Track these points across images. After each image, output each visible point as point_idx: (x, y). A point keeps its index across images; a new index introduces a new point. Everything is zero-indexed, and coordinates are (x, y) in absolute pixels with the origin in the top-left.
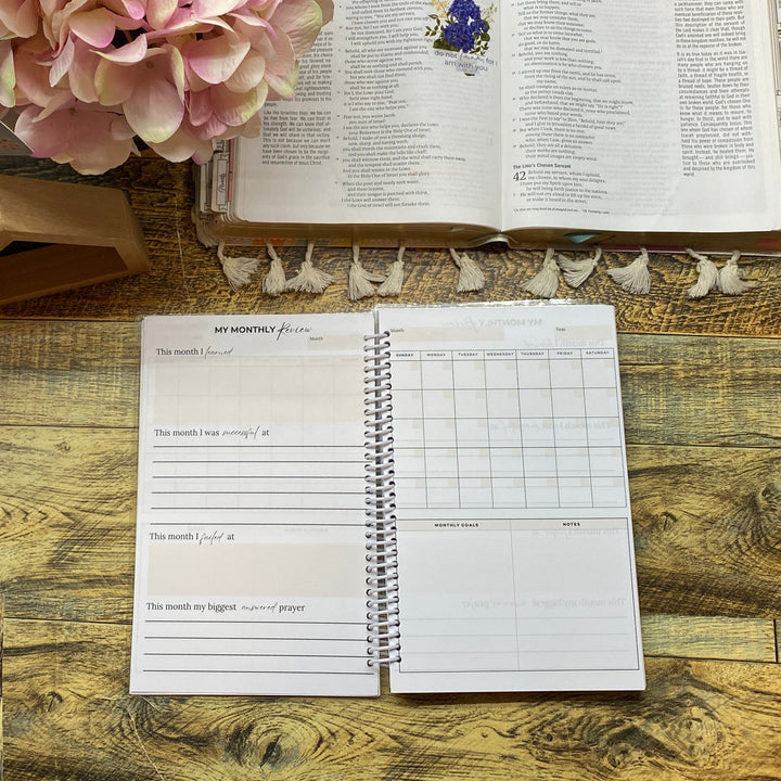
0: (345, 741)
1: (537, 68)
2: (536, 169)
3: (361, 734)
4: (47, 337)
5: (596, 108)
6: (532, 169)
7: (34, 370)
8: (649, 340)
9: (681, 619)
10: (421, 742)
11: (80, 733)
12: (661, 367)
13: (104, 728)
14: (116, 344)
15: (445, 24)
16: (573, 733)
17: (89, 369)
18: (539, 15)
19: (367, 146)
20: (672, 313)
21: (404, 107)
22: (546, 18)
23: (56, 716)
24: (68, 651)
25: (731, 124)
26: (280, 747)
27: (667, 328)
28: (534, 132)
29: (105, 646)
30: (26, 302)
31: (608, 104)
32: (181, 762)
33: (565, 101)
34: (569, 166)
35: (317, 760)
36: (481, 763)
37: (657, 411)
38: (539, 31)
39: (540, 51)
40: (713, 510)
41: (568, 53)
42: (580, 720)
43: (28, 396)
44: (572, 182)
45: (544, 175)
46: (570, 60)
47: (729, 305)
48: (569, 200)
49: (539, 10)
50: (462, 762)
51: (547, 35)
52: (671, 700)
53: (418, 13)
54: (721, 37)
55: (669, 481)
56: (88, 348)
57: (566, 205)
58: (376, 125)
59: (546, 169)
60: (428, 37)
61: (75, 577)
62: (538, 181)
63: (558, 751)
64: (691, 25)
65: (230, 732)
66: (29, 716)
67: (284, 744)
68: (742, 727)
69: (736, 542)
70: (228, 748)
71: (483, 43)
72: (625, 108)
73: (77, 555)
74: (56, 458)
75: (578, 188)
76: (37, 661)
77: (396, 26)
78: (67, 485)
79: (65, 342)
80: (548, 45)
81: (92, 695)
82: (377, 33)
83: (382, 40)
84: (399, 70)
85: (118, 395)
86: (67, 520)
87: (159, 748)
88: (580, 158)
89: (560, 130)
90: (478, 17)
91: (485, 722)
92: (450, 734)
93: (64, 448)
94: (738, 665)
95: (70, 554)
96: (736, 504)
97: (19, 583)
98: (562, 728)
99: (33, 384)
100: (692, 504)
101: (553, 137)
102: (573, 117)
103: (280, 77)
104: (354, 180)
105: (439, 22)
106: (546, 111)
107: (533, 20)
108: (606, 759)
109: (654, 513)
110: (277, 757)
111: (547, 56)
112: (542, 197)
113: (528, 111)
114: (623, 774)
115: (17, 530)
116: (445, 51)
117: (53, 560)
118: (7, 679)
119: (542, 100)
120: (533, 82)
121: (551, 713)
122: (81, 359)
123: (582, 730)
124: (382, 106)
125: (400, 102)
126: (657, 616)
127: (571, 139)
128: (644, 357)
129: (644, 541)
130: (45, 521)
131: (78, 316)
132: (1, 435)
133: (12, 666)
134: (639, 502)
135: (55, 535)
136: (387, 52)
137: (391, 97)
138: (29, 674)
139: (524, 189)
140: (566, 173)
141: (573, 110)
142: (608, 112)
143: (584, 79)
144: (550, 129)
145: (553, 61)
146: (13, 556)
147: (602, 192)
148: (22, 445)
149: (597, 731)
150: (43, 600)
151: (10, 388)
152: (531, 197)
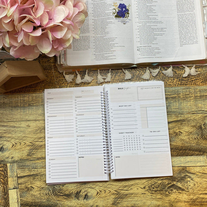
0: (104, 193)
1: (142, 21)
2: (143, 47)
3: (107, 191)
4: (22, 98)
5: (157, 30)
6: (142, 48)
7: (19, 107)
8: (173, 89)
9: (184, 157)
10: (122, 192)
11: (39, 196)
12: (177, 95)
13: (45, 194)
14: (39, 99)
15: (117, 11)
16: (159, 187)
17: (33, 106)
19: (99, 44)
20: (179, 81)
21: (108, 34)
22: (143, 7)
23: (32, 192)
24: (34, 176)
25: (192, 32)
26: (88, 195)
27: (178, 85)
28: (141, 38)
29: (43, 174)
30: (16, 90)
31: (160, 29)
32: (64, 201)
33: (149, 29)
34: (151, 46)
35: (97, 197)
36: (137, 196)
37: (176, 106)
38: (142, 11)
39: (142, 16)
40: (191, 130)
41: (149, 16)
42: (161, 183)
43: (18, 114)
44: (152, 50)
45: (145, 49)
46: (150, 18)
47: (193, 78)
48: (151, 55)
49: (141, 5)
50: (132, 195)
51: (144, 12)
52: (183, 177)
53: (110, 9)
54: (188, 9)
55: (180, 123)
56: (32, 101)
57: (151, 56)
58: (101, 39)
59: (145, 47)
60: (113, 15)
61: (34, 158)
62: (143, 50)
63: (156, 191)
64: (181, 7)
65: (75, 193)
67: (89, 194)
68: (200, 182)
69: (197, 137)
70: (75, 196)
71: (128, 15)
72: (165, 30)
73: (34, 153)
74: (27, 129)
75: (154, 52)
76: (26, 179)
77: (105, 12)
78: (30, 135)
79: (26, 99)
80: (144, 15)
81: (41, 186)
82: (100, 14)
83: (102, 16)
84: (106, 24)
85: (41, 112)
86: (31, 144)
87: (58, 198)
88: (154, 44)
89: (148, 37)
90: (126, 8)
91: (137, 186)
92: (129, 189)
93: (29, 126)
94: (198, 167)
95: (32, 152)
96: (197, 128)
98: (156, 186)
99: (19, 111)
100: (186, 129)
101: (147, 39)
102: (151, 33)
104: (97, 53)
105: (116, 10)
106: (144, 32)
107: (140, 8)
108: (167, 192)
109: (176, 132)
110: (87, 198)
111: (144, 17)
113: (140, 32)
114: (171, 195)
115: (19, 147)
116: (118, 18)
117: (28, 154)
118: (19, 184)
119: (143, 29)
120: (141, 25)
121: (154, 182)
122: (31, 103)
123: (161, 186)
124: (103, 34)
125: (107, 32)
126: (178, 157)
127: (151, 39)
128: (172, 93)
129: (174, 139)
130: (25, 145)
131: (29, 92)
132: (12, 124)
133: (21, 181)
134: (173, 129)
135: (28, 148)
136: (103, 19)
137: (105, 31)
138: (25, 183)
139: (140, 53)
140: (150, 48)
141: (151, 31)
142: (160, 31)
143: (154, 23)
144: (146, 37)
145: (146, 19)
146: (18, 154)
147: (160, 52)
148: (18, 126)
149: (165, 186)
150: (27, 164)
151: (13, 112)
152: (142, 55)
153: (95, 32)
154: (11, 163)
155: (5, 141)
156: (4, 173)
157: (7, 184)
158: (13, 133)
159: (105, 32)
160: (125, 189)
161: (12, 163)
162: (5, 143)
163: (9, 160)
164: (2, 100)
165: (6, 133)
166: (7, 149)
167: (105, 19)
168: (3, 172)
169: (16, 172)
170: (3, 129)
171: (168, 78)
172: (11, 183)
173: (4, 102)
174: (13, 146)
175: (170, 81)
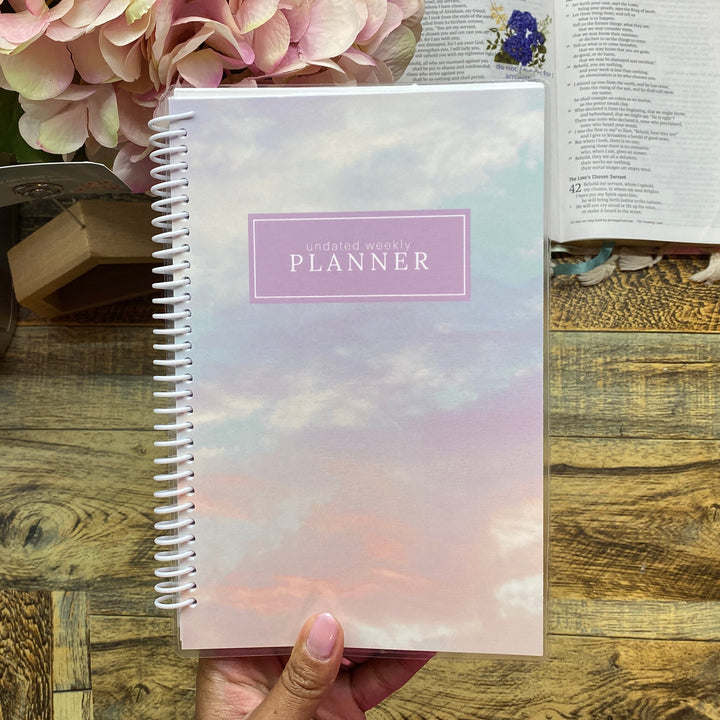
1: (592, 79)
2: (592, 181)
4: (119, 344)
5: (650, 119)
6: (587, 181)
7: (107, 375)
8: (699, 339)
12: (709, 365)
15: (504, 37)
16: (633, 714)
18: (594, 26)
22: (601, 29)
23: (144, 707)
24: (152, 645)
28: (588, 144)
30: (97, 309)
31: (662, 115)
33: (620, 112)
34: (624, 177)
37: (706, 407)
38: (594, 42)
39: (595, 62)
41: (623, 64)
42: (638, 702)
43: (104, 401)
44: (628, 193)
45: (599, 186)
46: (625, 70)
48: (624, 211)
49: (593, 21)
51: (602, 47)
53: (479, 28)
57: (621, 216)
59: (600, 180)
60: (489, 51)
62: (593, 192)
66: (118, 707)
71: (540, 55)
72: (677, 120)
74: (133, 461)
75: (633, 198)
76: (123, 655)
77: (457, 38)
78: (144, 487)
79: (137, 347)
80: (603, 57)
81: (177, 686)
82: (438, 45)
83: (444, 52)
86: (146, 520)
88: (635, 169)
89: (615, 141)
90: (534, 29)
91: (548, 705)
92: (515, 716)
93: (140, 451)
95: (151, 553)
97: (103, 581)
98: (621, 710)
99: (108, 389)
101: (608, 149)
102: (628, 128)
105: (499, 35)
106: (601, 122)
107: (588, 31)
109: (704, 505)
111: (603, 67)
112: (596, 208)
113: (583, 123)
115: (99, 531)
116: (506, 65)
117: (135, 558)
118: (95, 673)
119: (598, 111)
120: (588, 93)
121: (611, 695)
123: (640, 712)
126: (709, 603)
127: (626, 150)
128: (694, 355)
129: (694, 532)
130: (125, 522)
132: (78, 439)
133: (101, 660)
134: (690, 495)
135: (135, 535)
136: (450, 65)
138: (116, 668)
139: (579, 201)
140: (621, 184)
141: (628, 121)
142: (662, 123)
143: (638, 90)
144: (606, 140)
145: (608, 73)
146: (96, 556)
147: (656, 203)
148: (100, 449)
149: (654, 712)
150: (126, 598)
151: (85, 393)
152: (587, 209)
154: (66, 590)
155: (48, 505)
156: (40, 627)
157: (50, 670)
158: (80, 476)
160: (500, 714)
161: (71, 589)
162: (48, 510)
163: (59, 577)
164: (46, 347)
165: (53, 471)
166: (54, 536)
167: (455, 65)
168: (34, 623)
169: (86, 626)
170: (43, 456)
171: (680, 297)
172: (65, 666)
173: (50, 354)
174: (76, 525)
175: (686, 308)
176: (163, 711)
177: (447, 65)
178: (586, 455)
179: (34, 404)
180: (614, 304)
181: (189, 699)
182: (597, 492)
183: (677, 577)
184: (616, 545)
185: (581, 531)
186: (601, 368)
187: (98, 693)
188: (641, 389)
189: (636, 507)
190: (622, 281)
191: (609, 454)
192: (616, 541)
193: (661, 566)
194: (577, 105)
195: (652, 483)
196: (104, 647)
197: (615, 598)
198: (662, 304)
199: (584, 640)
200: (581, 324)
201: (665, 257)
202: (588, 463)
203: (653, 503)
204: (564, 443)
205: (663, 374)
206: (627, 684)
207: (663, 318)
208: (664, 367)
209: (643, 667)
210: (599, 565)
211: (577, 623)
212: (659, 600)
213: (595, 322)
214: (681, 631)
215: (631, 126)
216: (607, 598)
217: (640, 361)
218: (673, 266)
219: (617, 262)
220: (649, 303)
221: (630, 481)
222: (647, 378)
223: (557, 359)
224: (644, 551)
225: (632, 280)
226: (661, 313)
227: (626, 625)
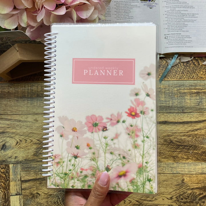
1: (170, 5)
2: (171, 35)
3: (127, 201)
4: (29, 88)
5: (188, 16)
6: (170, 35)
7: (26, 98)
8: (205, 82)
10: (145, 202)
13: (53, 202)
16: (189, 197)
17: (42, 97)
21: (132, 18)
23: (38, 199)
24: (41, 180)
28: (170, 24)
31: (191, 15)
33: (179, 15)
34: (181, 34)
42: (191, 194)
43: (24, 105)
44: (182, 38)
45: (173, 37)
46: (180, 2)
48: (181, 44)
57: (180, 45)
59: (174, 35)
62: (171, 39)
63: (185, 203)
66: (30, 200)
73: (42, 152)
74: (34, 124)
75: (184, 40)
76: (32, 184)
78: (38, 132)
79: (35, 89)
81: (48, 193)
84: (131, 7)
86: (38, 142)
88: (184, 31)
89: (177, 23)
91: (163, 195)
92: (153, 199)
93: (36, 120)
95: (40, 152)
97: (25, 161)
98: (185, 196)
99: (26, 102)
101: (175, 26)
103: (101, 14)
106: (173, 18)
108: (198, 205)
111: (173, 2)
112: (173, 43)
115: (24, 146)
116: (144, 1)
117: (35, 154)
119: (172, 15)
120: (169, 9)
121: (182, 192)
122: (40, 94)
123: (191, 197)
124: (126, 18)
125: (131, 17)
127: (181, 26)
128: (204, 87)
130: (32, 142)
131: (38, 81)
132: (18, 117)
133: (24, 185)
134: (205, 130)
135: (35, 146)
137: (128, 15)
138: (29, 188)
139: (167, 41)
140: (180, 36)
141: (181, 17)
142: (191, 17)
143: (184, 8)
144: (175, 23)
145: (175, 3)
146: (23, 153)
147: (190, 41)
148: (24, 120)
149: (196, 196)
150: (33, 166)
151: (19, 103)
152: (170, 44)
153: (117, 16)
154: (14, 164)
155: (8, 138)
156: (6, 175)
157: (9, 189)
158: (18, 129)
159: (128, 17)
160: (148, 199)
161: (15, 164)
162: (8, 139)
164: (7, 89)
165: (9, 127)
166: (10, 147)
167: (129, 2)
168: (4, 174)
169: (20, 175)
170: (6, 123)
171: (199, 69)
172: (14, 188)
173: (8, 92)
174: (17, 144)
175: (201, 73)
176: (44, 200)
177: (126, 2)
178: (172, 118)
179: (3, 107)
180: (179, 72)
181: (52, 197)
182: (176, 129)
183: (201, 155)
184: (182, 145)
185: (171, 142)
186: (176, 92)
187: (24, 196)
188: (189, 97)
189: (188, 134)
190: (182, 65)
191: (179, 117)
192: (182, 144)
193: (196, 151)
194: (166, 13)
195: (193, 126)
196: (26, 181)
197: (183, 162)
198: (194, 72)
199: (174, 175)
200: (170, 78)
201: (194, 57)
202: (173, 120)
203: (193, 132)
204: (165, 115)
205: (195, 93)
206: (187, 188)
207: (194, 76)
208: (195, 91)
209: (192, 182)
210: (177, 152)
211: (171, 170)
212: (196, 162)
213: (174, 78)
214: (203, 171)
215: (182, 18)
216: (180, 162)
217: (188, 89)
218: (197, 60)
219: (180, 59)
220: (190, 71)
221: (186, 126)
222: (190, 94)
223: (163, 89)
224: (191, 147)
225: (184, 65)
226: (194, 75)
227: (186, 170)
